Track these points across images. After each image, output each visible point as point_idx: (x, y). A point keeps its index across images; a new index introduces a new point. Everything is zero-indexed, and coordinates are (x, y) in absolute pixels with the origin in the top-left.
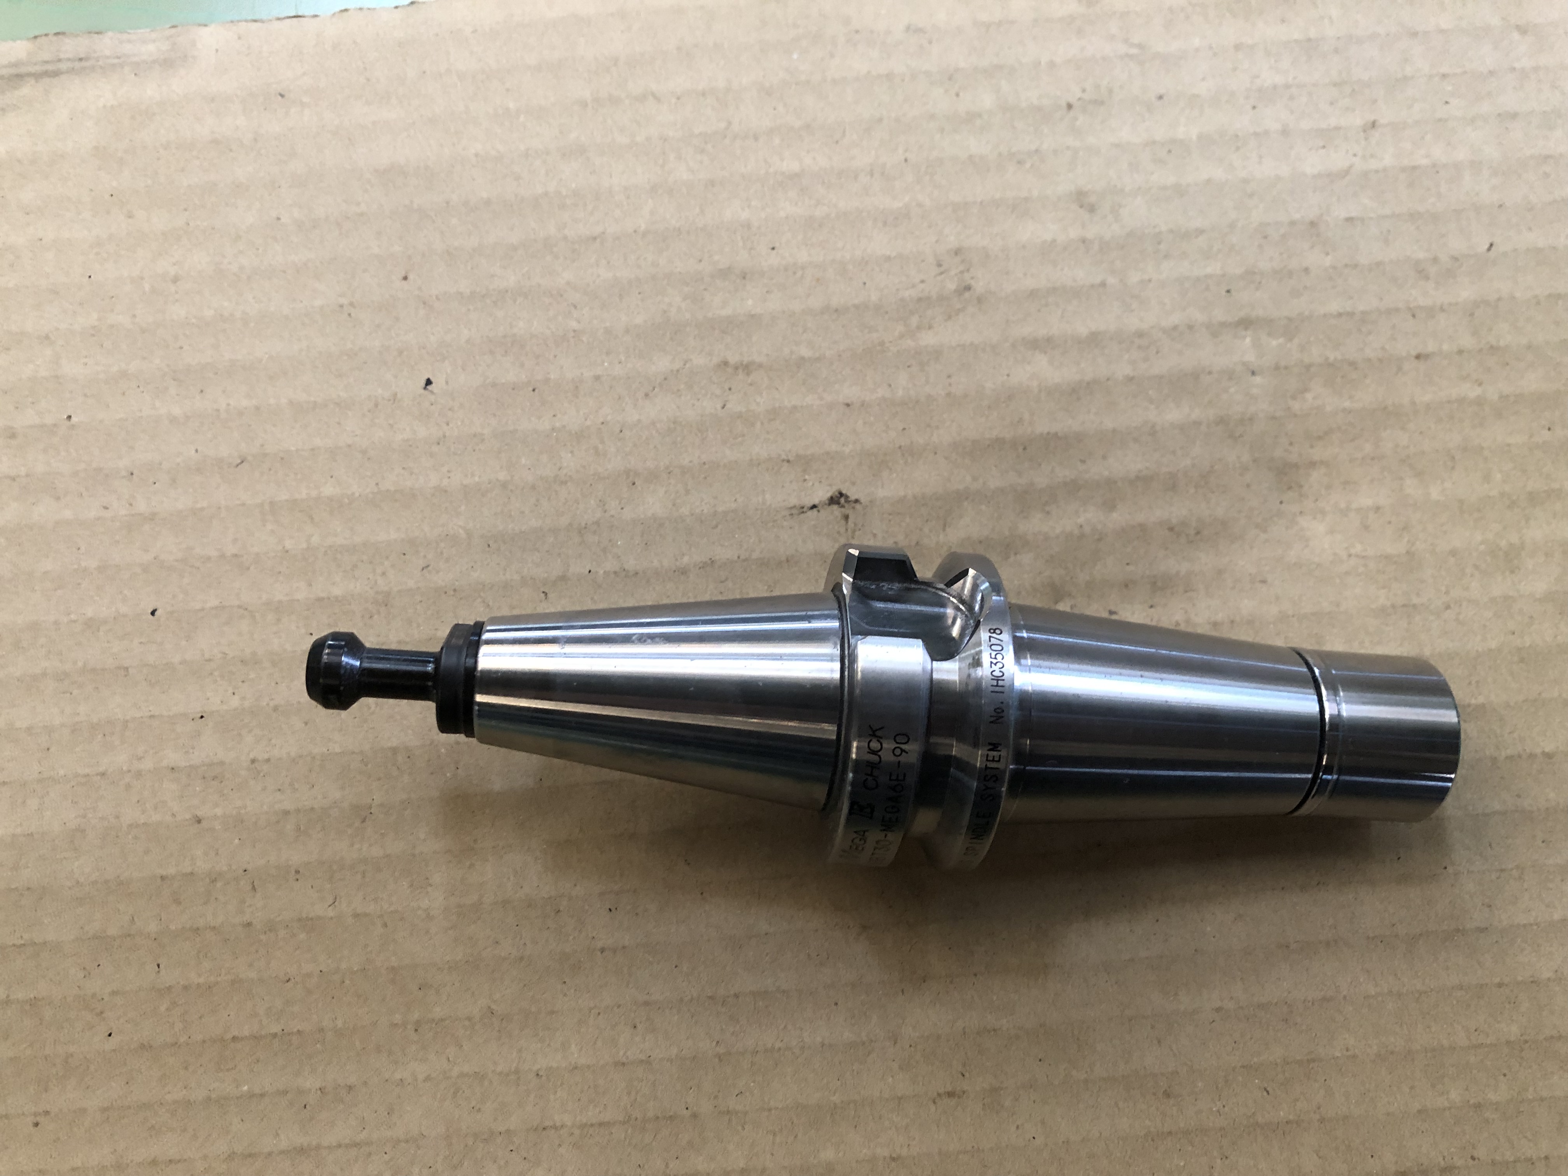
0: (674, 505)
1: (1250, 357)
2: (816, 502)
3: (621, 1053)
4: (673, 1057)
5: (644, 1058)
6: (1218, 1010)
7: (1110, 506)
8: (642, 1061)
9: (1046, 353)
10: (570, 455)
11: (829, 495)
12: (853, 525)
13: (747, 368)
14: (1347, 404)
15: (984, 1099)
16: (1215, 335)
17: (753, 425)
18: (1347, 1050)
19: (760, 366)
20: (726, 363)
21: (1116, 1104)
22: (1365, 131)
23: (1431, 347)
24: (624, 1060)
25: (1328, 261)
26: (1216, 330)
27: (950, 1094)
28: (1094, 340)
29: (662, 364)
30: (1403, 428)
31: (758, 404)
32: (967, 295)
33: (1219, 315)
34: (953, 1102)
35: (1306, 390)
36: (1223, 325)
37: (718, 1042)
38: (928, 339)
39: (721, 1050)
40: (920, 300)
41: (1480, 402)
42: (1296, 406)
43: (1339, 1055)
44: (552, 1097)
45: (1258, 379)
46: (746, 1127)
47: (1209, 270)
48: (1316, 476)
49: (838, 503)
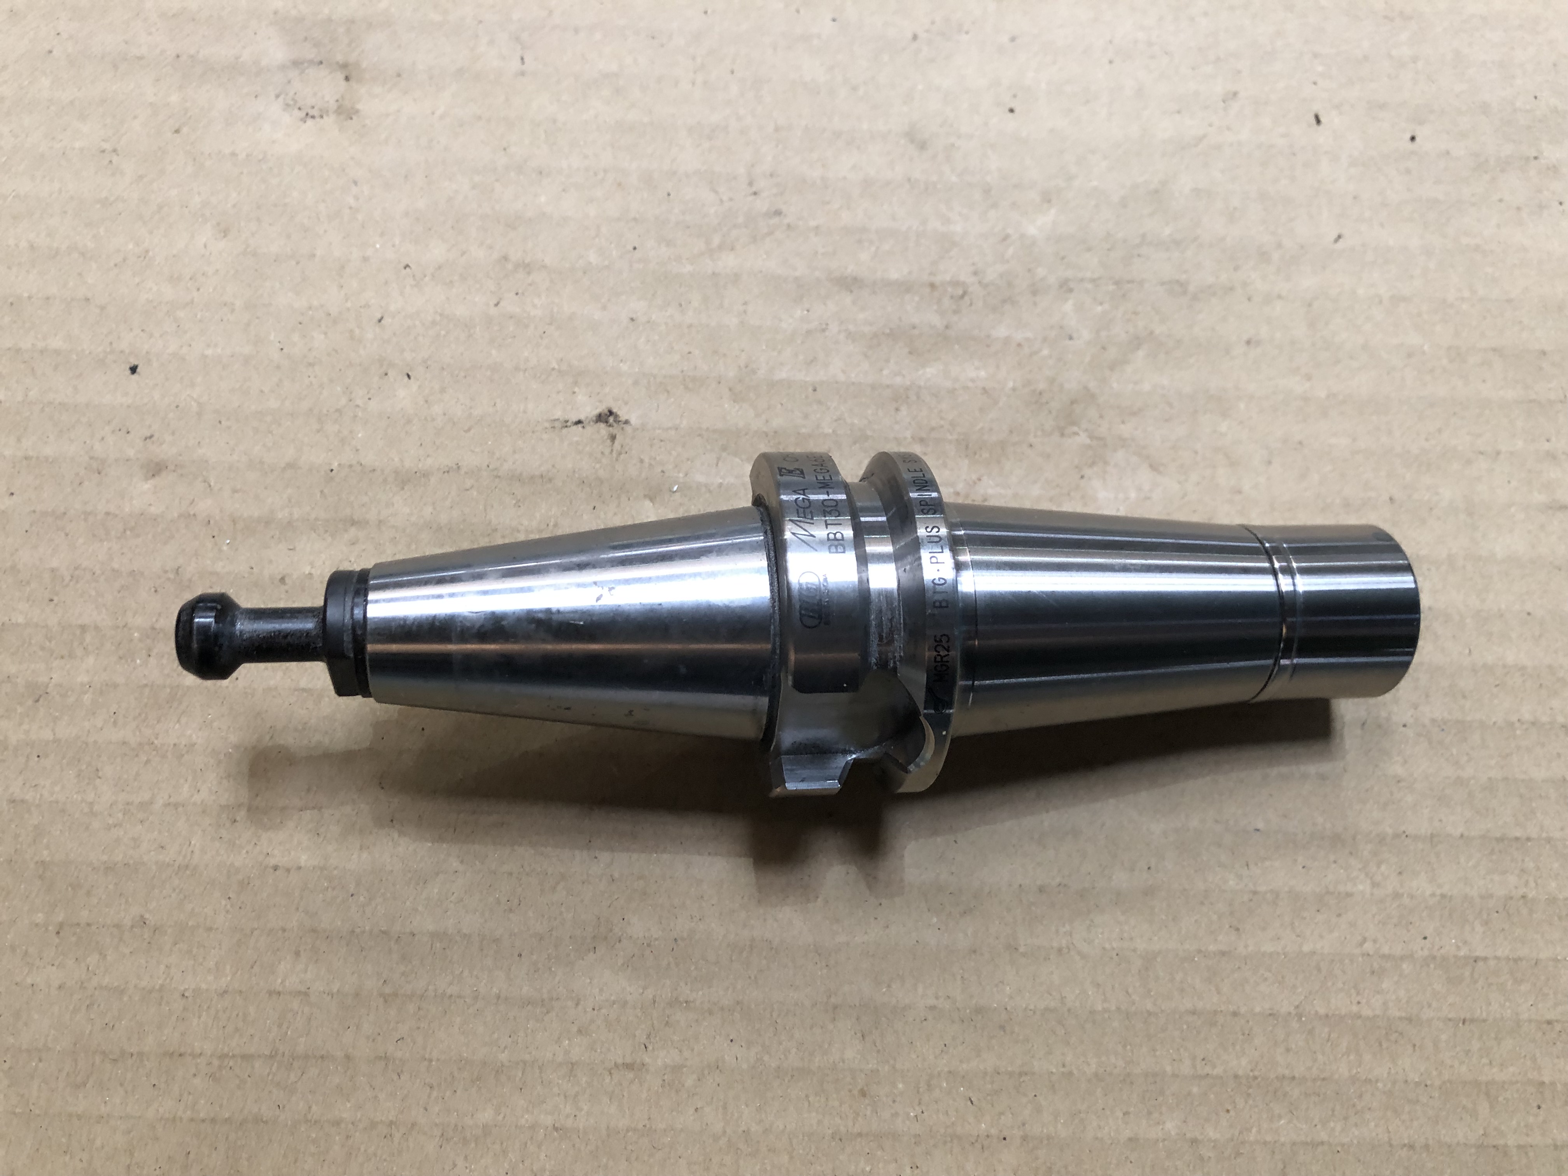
0: (426, 401)
1: (1070, 321)
2: (582, 417)
3: (279, 981)
4: (335, 990)
5: (303, 989)
6: (933, 1008)
8: (300, 992)
9: (851, 292)
10: (322, 336)
11: (596, 412)
12: (619, 448)
13: (529, 267)
15: (664, 1075)
17: (527, 326)
18: (1064, 1066)
21: (807, 1096)
22: (1224, 102)
23: (1264, 334)
24: (281, 989)
25: (1167, 230)
27: (629, 1067)
28: (905, 286)
29: (438, 252)
31: (535, 306)
32: (777, 219)
34: (631, 1075)
35: (1124, 362)
37: (385, 981)
39: (388, 990)
41: (1306, 398)
43: (1054, 1070)
44: (195, 1021)
46: (402, 1078)
49: (607, 422)
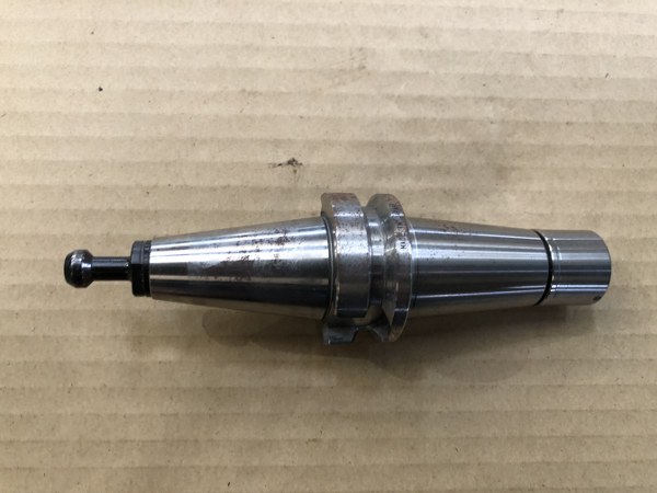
0: (213, 157)
1: (491, 116)
2: (282, 162)
3: (165, 410)
4: (189, 413)
5: (175, 413)
6: (440, 413)
7: (418, 179)
9: (397, 103)
10: (165, 128)
11: (288, 160)
12: (298, 176)
13: (254, 94)
14: (533, 142)
15: (329, 443)
16: (476, 103)
17: (255, 122)
19: (261, 94)
20: (244, 91)
21: (389, 451)
22: (557, 13)
23: (574, 120)
24: (166, 413)
25: (532, 74)
26: (477, 101)
27: (314, 440)
28: (421, 99)
29: (214, 88)
30: (556, 156)
31: (258, 112)
32: (363, 71)
33: (479, 93)
34: (315, 444)
35: (514, 133)
36: (480, 98)
37: (210, 409)
38: (343, 90)
40: (341, 70)
41: (592, 147)
42: (510, 140)
43: (491, 436)
44: (130, 427)
45: (494, 126)
46: (219, 448)
47: (477, 72)
48: (514, 174)
49: (292, 164)
